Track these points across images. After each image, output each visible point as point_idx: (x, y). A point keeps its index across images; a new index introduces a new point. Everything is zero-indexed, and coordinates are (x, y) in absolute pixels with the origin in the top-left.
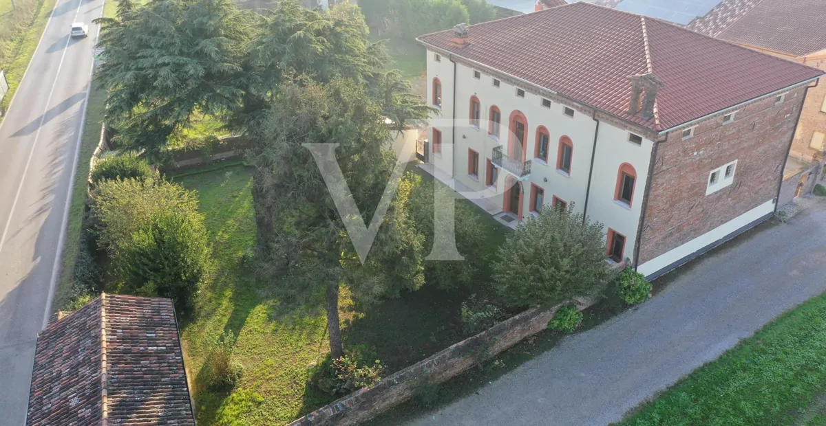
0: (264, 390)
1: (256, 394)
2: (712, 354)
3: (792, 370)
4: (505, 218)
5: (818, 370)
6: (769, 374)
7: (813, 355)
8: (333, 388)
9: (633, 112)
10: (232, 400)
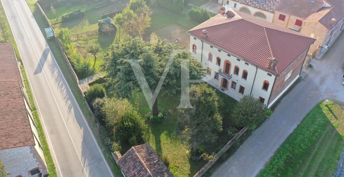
0: (177, 163)
1: (176, 164)
2: (291, 131)
3: (312, 132)
4: (222, 89)
5: (318, 131)
6: (306, 134)
7: (316, 127)
8: (197, 159)
9: (269, 68)
10: (171, 168)
